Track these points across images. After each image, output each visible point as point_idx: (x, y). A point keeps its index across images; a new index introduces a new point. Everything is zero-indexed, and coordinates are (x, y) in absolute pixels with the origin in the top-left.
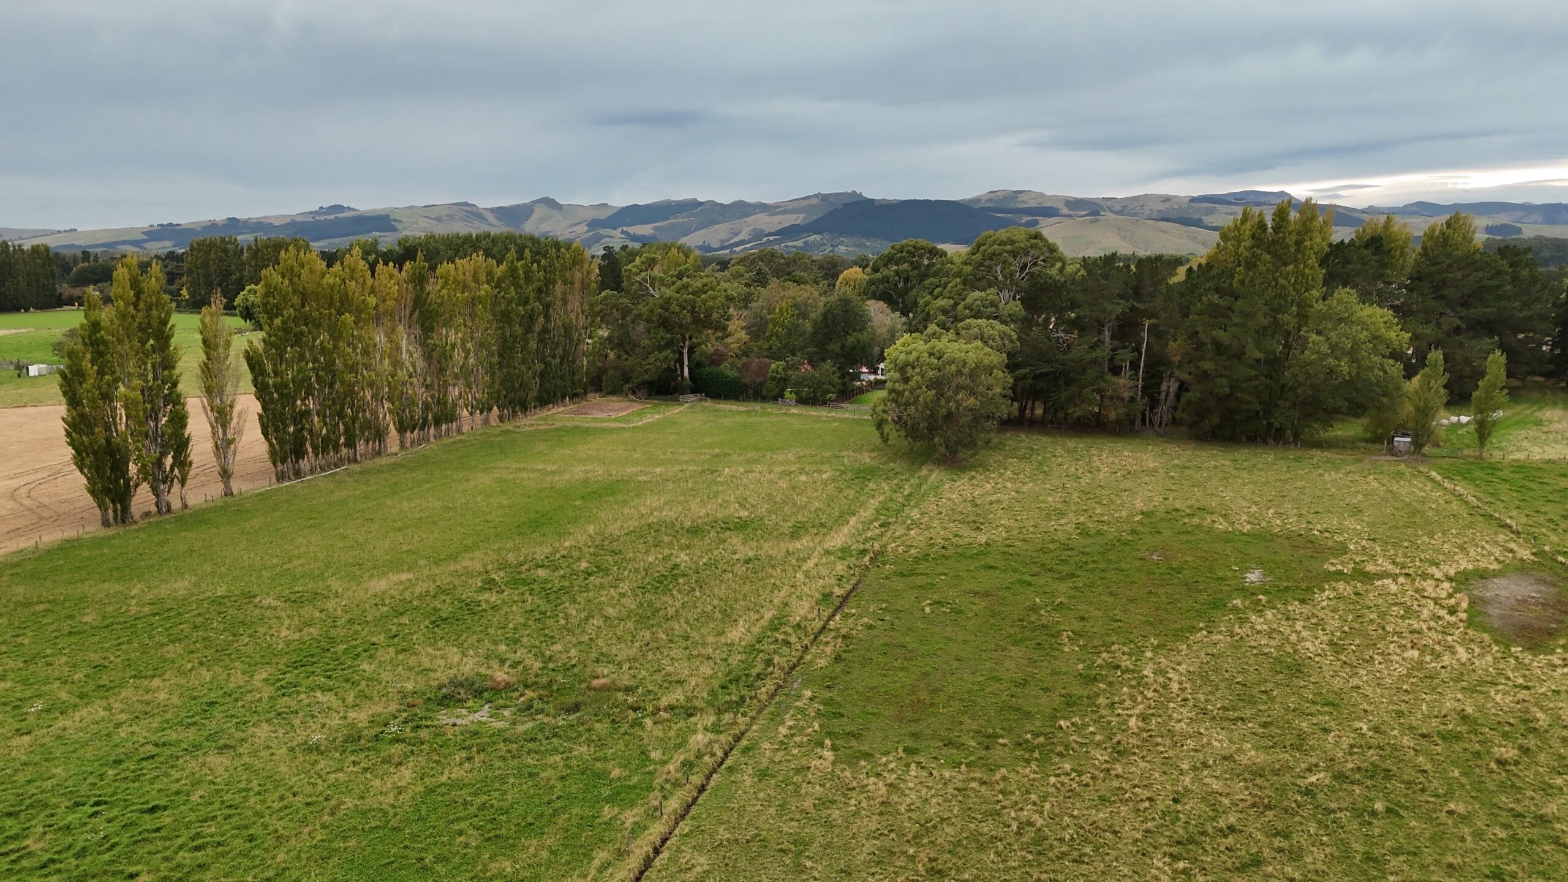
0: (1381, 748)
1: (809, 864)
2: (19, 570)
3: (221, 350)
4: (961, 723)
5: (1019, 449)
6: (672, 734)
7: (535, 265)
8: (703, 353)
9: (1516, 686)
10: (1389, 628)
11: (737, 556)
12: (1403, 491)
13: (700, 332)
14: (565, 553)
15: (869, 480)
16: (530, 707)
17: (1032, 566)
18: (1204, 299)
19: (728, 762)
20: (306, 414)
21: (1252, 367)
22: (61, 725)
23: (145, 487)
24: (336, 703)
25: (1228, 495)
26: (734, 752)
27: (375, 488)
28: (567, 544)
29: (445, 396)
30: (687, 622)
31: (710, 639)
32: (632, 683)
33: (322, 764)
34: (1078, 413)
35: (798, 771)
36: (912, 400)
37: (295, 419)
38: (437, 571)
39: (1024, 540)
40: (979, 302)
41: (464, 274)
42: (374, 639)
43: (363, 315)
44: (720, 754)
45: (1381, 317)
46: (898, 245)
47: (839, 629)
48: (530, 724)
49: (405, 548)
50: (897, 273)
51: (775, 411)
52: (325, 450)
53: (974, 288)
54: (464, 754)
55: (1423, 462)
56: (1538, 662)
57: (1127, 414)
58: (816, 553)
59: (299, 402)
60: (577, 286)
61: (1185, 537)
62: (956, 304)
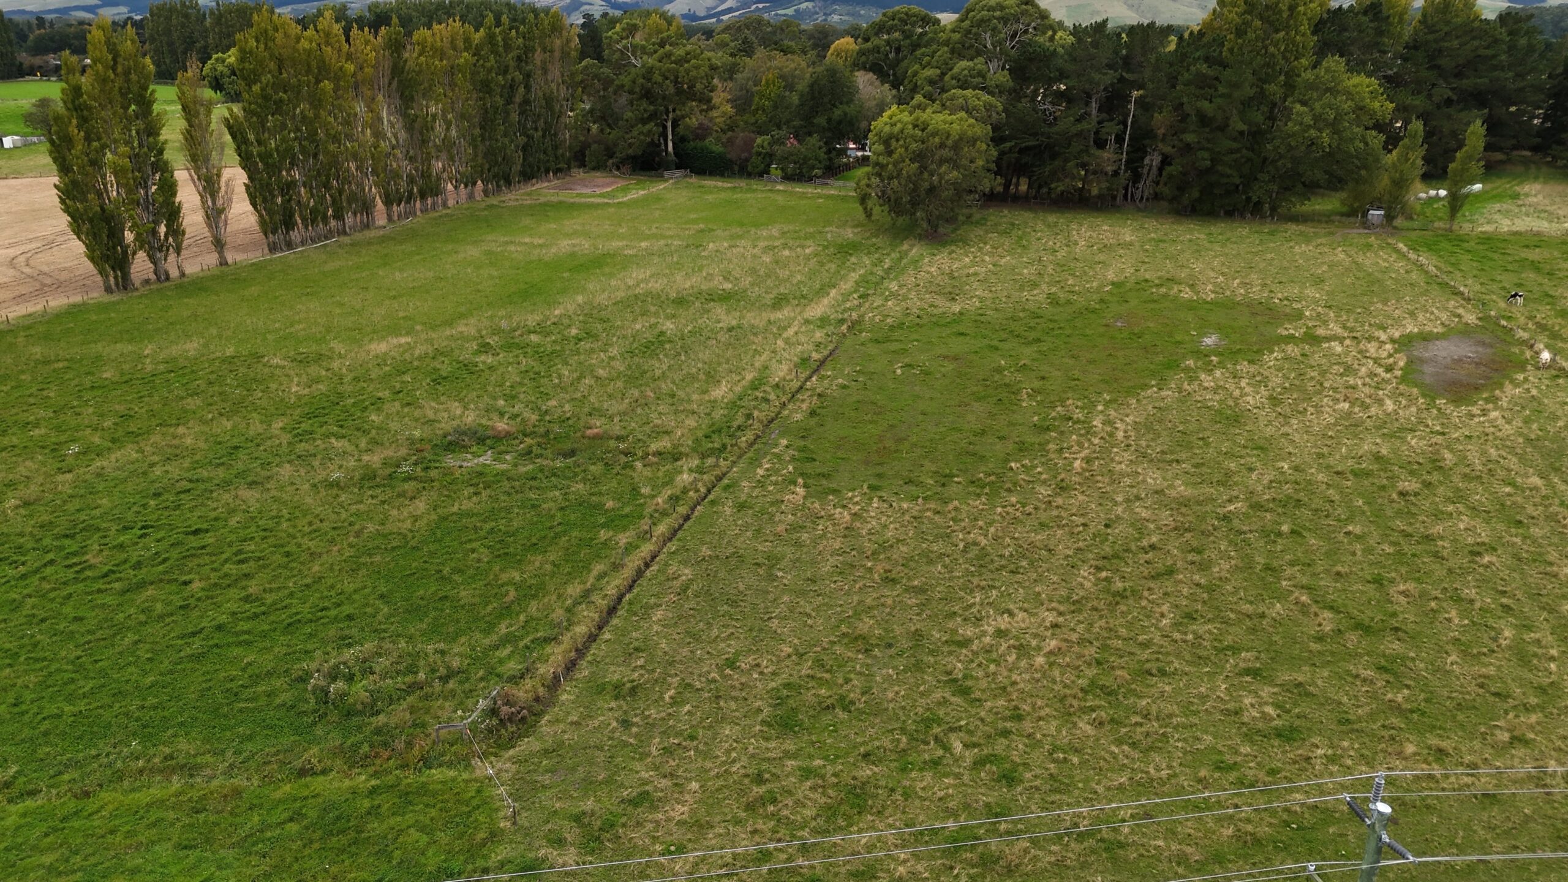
0: (1296, 483)
1: (780, 574)
2: (33, 332)
3: (202, 117)
4: (922, 466)
5: (1000, 224)
6: (660, 474)
7: (514, 31)
8: (688, 127)
9: (1432, 432)
10: (1327, 384)
11: (721, 325)
12: (1367, 262)
13: (684, 104)
14: (556, 320)
15: (851, 255)
16: (530, 452)
17: (1001, 333)
18: (1193, 68)
19: (711, 497)
20: (292, 185)
21: (1234, 139)
22: (99, 464)
23: (141, 255)
24: (350, 448)
25: (1198, 266)
26: (716, 489)
27: (366, 259)
28: (557, 312)
29: (428, 168)
30: (673, 382)
31: (695, 397)
32: (623, 433)
33: (343, 497)
34: (1061, 188)
35: (772, 504)
36: (895, 174)
37: (283, 190)
38: (434, 335)
39: (996, 309)
40: (966, 72)
41: (442, 40)
42: (380, 394)
43: (342, 83)
44: (703, 490)
45: (1368, 86)
46: (890, 11)
47: (815, 389)
48: (531, 467)
49: (401, 314)
50: (888, 42)
51: (759, 187)
52: (314, 221)
53: (961, 57)
54: (472, 490)
55: (1393, 235)
56: (1457, 413)
57: (1109, 189)
58: (796, 322)
59: (284, 173)
60: (557, 54)
61: (1152, 306)
62: (943, 74)
